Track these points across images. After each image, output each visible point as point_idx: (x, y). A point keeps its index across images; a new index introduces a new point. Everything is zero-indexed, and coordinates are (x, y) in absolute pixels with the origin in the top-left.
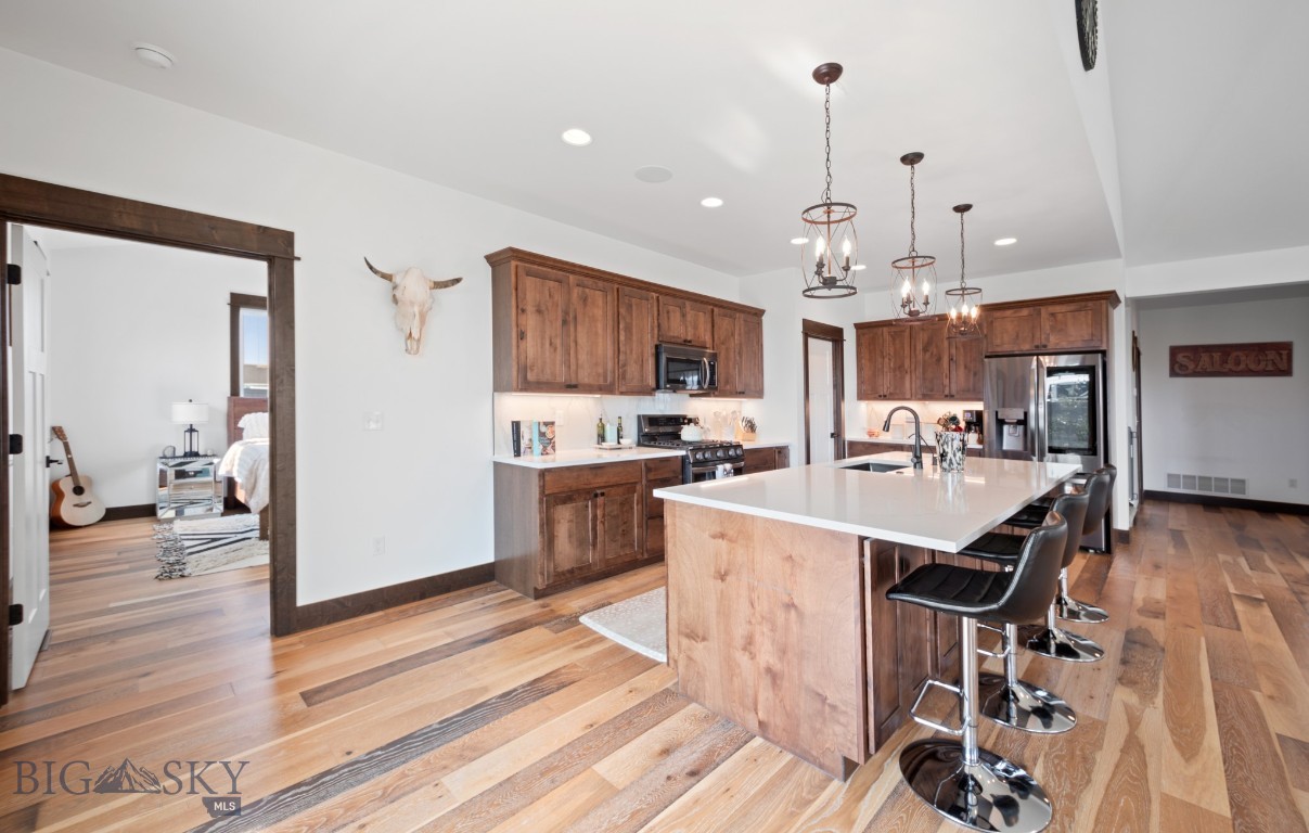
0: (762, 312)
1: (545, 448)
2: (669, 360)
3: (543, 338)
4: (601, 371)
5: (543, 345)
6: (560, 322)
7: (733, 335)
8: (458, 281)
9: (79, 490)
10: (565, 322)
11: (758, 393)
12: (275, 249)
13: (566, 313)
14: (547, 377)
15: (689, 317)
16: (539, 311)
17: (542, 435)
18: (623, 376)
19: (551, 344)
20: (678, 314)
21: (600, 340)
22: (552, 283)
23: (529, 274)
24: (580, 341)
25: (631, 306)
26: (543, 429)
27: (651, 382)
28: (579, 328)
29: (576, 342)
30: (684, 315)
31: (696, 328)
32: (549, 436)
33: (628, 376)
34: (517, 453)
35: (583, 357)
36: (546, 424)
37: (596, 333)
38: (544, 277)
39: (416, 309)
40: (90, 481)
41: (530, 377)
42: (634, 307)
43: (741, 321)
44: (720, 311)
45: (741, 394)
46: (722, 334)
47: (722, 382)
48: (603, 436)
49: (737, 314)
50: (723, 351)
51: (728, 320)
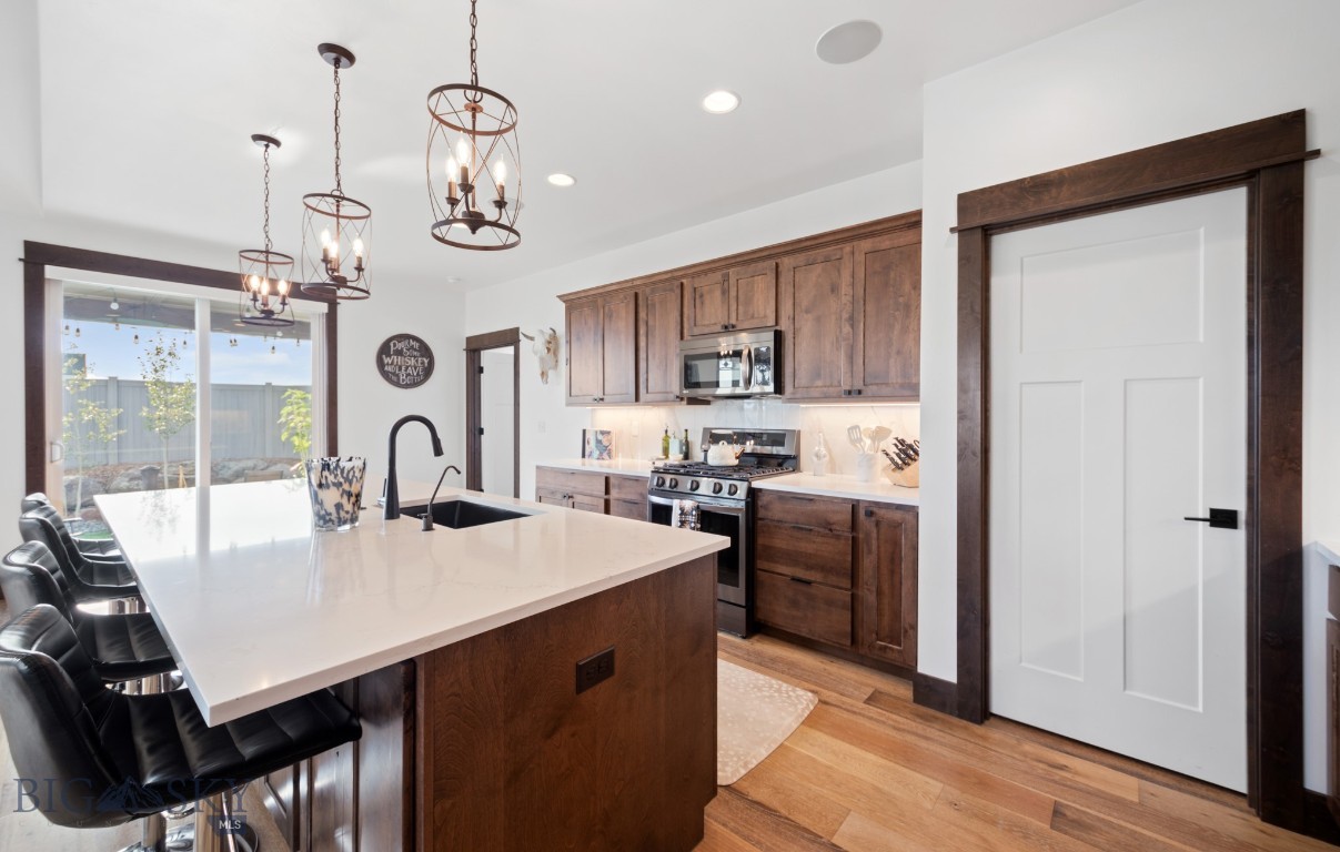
1: (601, 454)
3: (581, 361)
6: (591, 345)
7: (834, 289)
12: (514, 338)
13: (597, 332)
14: (585, 397)
15: (733, 289)
17: (599, 442)
20: (718, 293)
21: (624, 353)
22: (586, 311)
23: (572, 311)
25: (654, 305)
26: (600, 437)
27: (677, 389)
30: (725, 292)
31: (750, 302)
32: (606, 443)
33: (651, 382)
36: (603, 433)
38: (582, 309)
41: (573, 393)
42: (657, 306)
43: (860, 258)
44: (801, 258)
45: (854, 394)
46: (805, 298)
47: (803, 379)
48: (666, 451)
49: (847, 248)
50: (807, 326)
51: (818, 269)
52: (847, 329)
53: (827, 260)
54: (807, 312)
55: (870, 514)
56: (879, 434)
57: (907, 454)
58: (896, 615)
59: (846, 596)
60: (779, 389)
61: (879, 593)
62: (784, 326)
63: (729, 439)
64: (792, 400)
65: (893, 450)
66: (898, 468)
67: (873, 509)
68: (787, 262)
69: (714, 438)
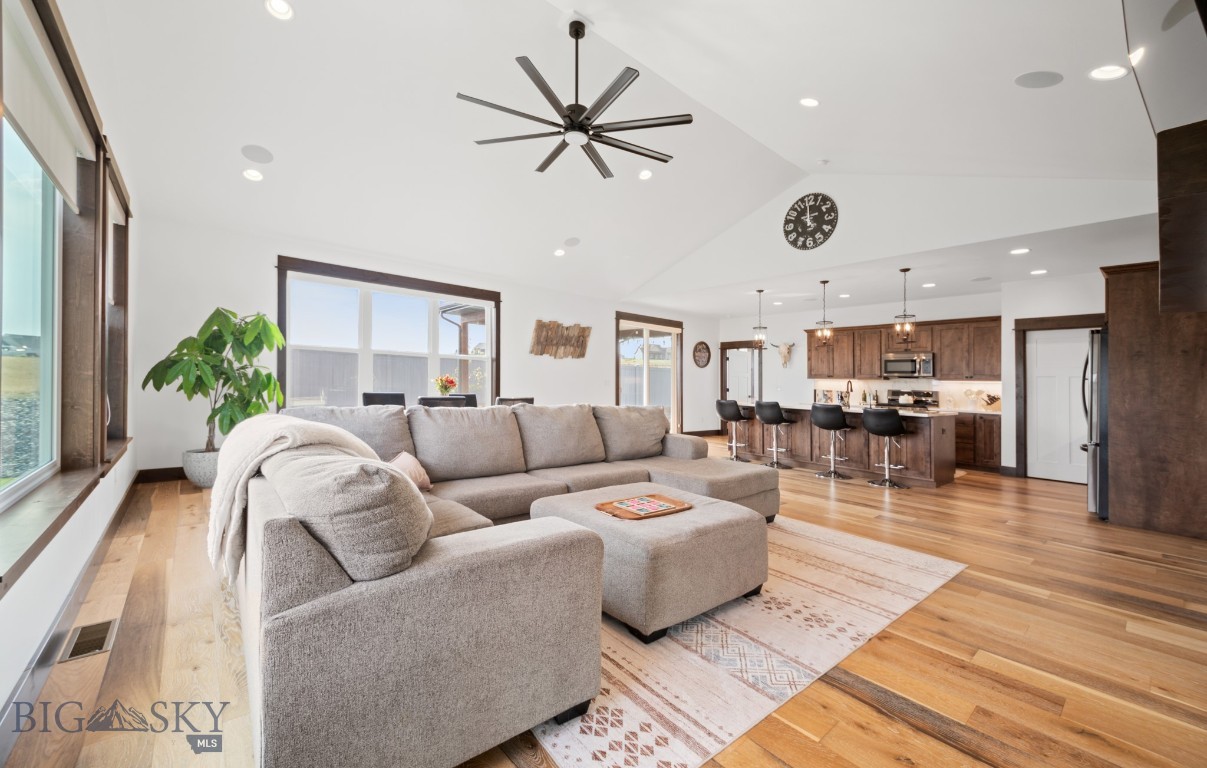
2: (886, 361)
3: (819, 358)
4: (846, 369)
5: (819, 364)
6: (825, 354)
7: (960, 339)
8: (795, 345)
13: (829, 348)
14: (821, 371)
16: (817, 350)
19: (822, 360)
21: (846, 357)
23: (812, 337)
24: (835, 358)
25: (865, 339)
27: (877, 374)
28: (835, 353)
31: (919, 341)
33: (863, 370)
35: (836, 363)
36: (826, 391)
39: (783, 355)
41: (814, 372)
43: (971, 329)
44: (944, 327)
45: (970, 378)
46: (946, 341)
47: (945, 371)
48: (865, 399)
49: (966, 325)
50: (947, 353)
51: (953, 331)
52: (966, 354)
53: (957, 328)
54: (948, 346)
55: (981, 418)
56: (979, 393)
57: (993, 400)
58: (992, 450)
59: (972, 446)
60: (934, 375)
61: (985, 444)
62: (935, 351)
63: (909, 394)
64: (940, 379)
65: (986, 399)
66: (988, 404)
67: (982, 417)
68: (937, 327)
69: (897, 393)
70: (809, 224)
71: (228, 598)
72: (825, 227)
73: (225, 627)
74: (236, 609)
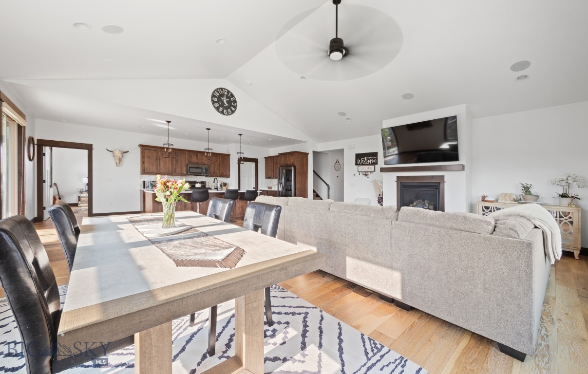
0: (229, 155)
1: (152, 187)
2: (190, 168)
3: (150, 163)
4: (167, 170)
5: (150, 164)
6: (155, 160)
8: (128, 152)
9: (60, 198)
10: (156, 159)
11: (228, 176)
12: (89, 148)
13: (157, 157)
14: (151, 171)
15: (199, 157)
16: (149, 157)
17: (151, 184)
18: (175, 171)
19: (152, 164)
20: (195, 157)
21: (167, 164)
22: (152, 151)
23: (145, 149)
24: (161, 164)
25: (178, 155)
26: (152, 183)
27: (185, 173)
28: (161, 161)
29: (160, 164)
30: (197, 157)
31: (202, 159)
32: (154, 184)
33: (177, 171)
34: (144, 187)
35: (162, 167)
37: (166, 162)
38: (150, 150)
39: (118, 158)
40: (62, 196)
41: (146, 171)
42: (180, 155)
46: (212, 161)
47: (212, 173)
49: (218, 156)
50: (212, 165)
51: (215, 157)
52: (219, 167)
60: (209, 175)
62: (208, 165)
63: (199, 183)
70: (225, 103)
71: (545, 337)
72: (232, 108)
73: (550, 321)
74: (541, 327)
